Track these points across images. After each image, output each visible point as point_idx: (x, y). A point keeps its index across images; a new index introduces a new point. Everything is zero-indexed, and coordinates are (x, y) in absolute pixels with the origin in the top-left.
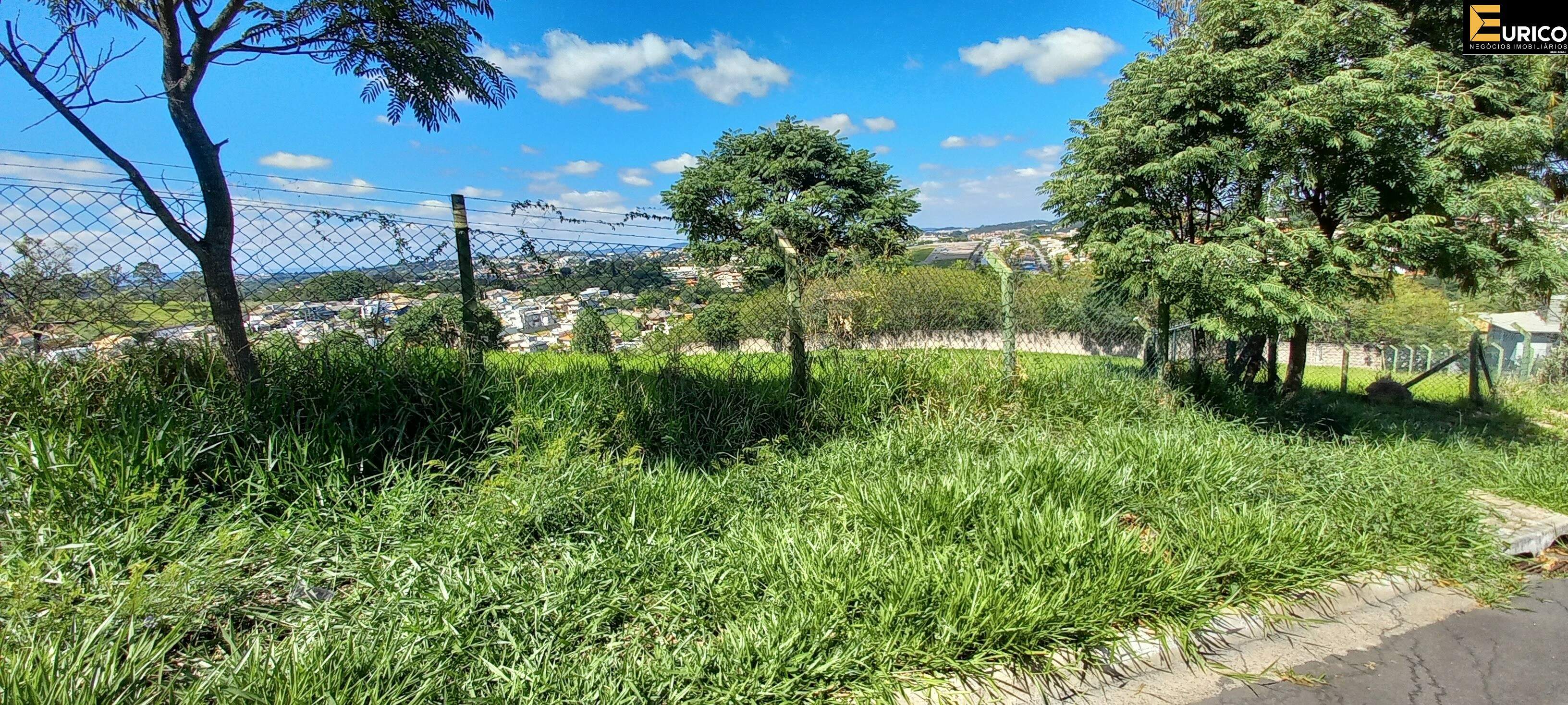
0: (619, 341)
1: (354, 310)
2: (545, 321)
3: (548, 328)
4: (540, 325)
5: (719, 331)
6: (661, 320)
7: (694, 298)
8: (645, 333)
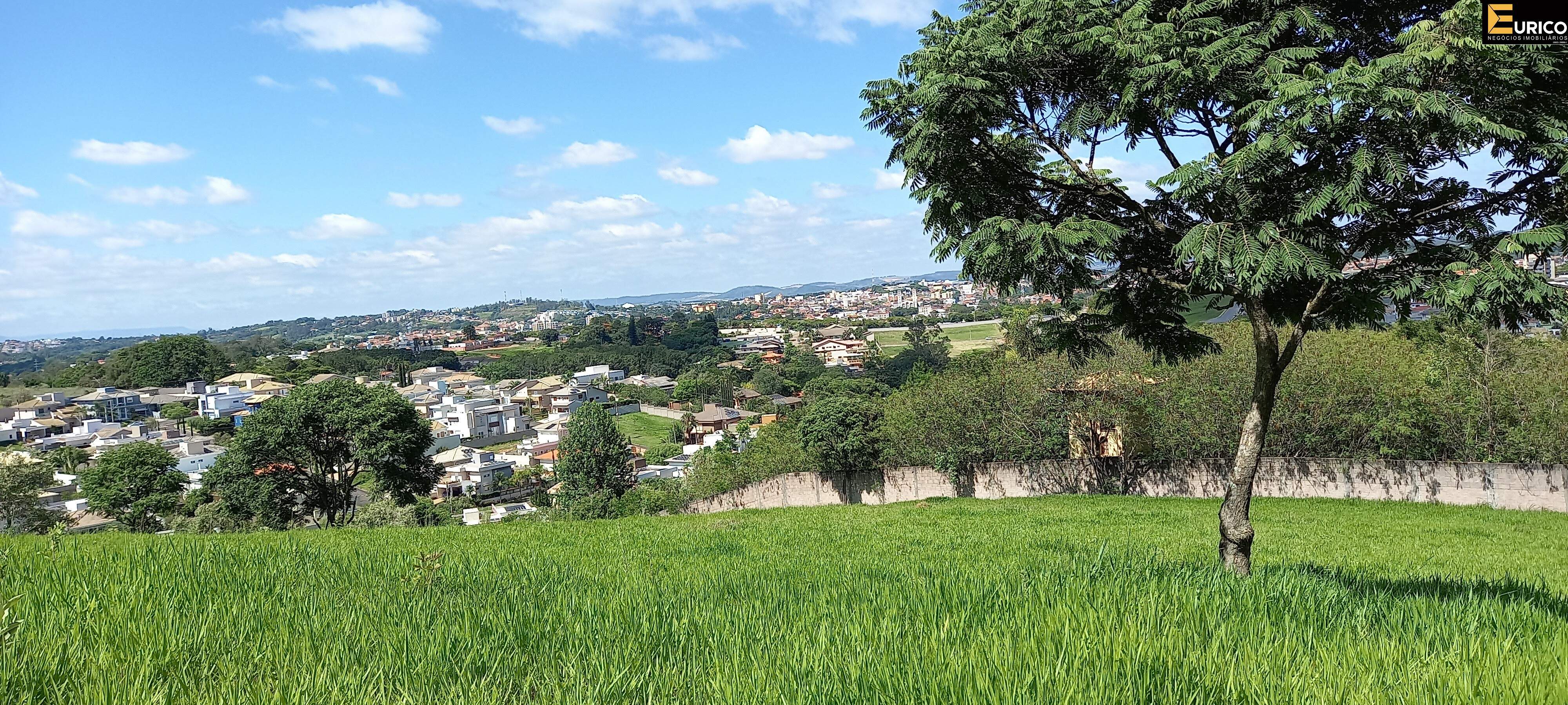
0: (642, 464)
1: (186, 403)
2: (510, 425)
3: (517, 437)
4: (502, 432)
5: (844, 451)
6: (718, 425)
7: (778, 386)
8: (690, 450)
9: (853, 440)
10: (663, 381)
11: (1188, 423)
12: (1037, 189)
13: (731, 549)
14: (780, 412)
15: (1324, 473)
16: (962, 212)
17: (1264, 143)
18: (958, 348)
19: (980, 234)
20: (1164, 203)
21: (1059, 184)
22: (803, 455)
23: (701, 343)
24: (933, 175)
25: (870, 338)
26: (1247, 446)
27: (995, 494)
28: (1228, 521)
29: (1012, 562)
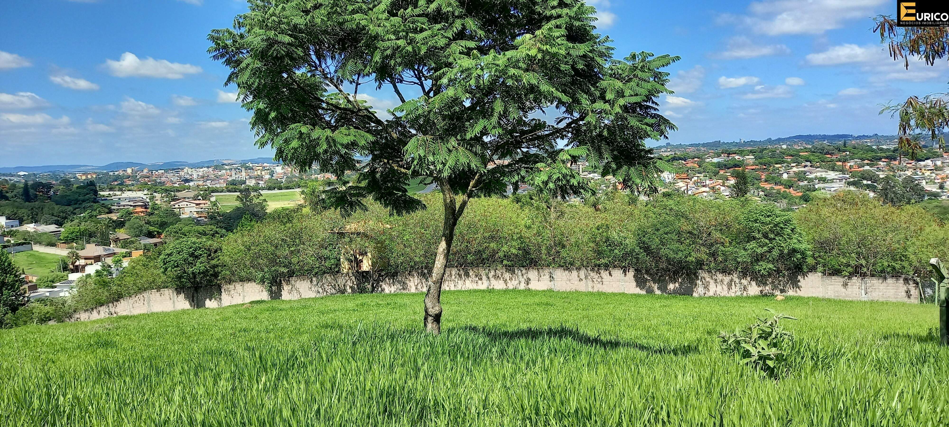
0: (34, 288)
5: (193, 273)
6: (97, 259)
7: (145, 231)
8: (74, 277)
9: (199, 266)
10: (53, 228)
11: (408, 250)
12: (323, 109)
13: (106, 344)
14: (146, 248)
15: (476, 276)
16: (275, 119)
17: (450, 92)
18: (272, 206)
19: (287, 134)
20: (397, 122)
21: (337, 107)
22: (164, 278)
23: (84, 201)
24: (257, 94)
25: (213, 199)
26: (440, 262)
27: (295, 297)
28: (429, 305)
29: (305, 338)
